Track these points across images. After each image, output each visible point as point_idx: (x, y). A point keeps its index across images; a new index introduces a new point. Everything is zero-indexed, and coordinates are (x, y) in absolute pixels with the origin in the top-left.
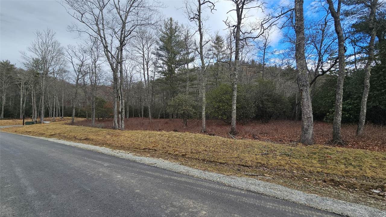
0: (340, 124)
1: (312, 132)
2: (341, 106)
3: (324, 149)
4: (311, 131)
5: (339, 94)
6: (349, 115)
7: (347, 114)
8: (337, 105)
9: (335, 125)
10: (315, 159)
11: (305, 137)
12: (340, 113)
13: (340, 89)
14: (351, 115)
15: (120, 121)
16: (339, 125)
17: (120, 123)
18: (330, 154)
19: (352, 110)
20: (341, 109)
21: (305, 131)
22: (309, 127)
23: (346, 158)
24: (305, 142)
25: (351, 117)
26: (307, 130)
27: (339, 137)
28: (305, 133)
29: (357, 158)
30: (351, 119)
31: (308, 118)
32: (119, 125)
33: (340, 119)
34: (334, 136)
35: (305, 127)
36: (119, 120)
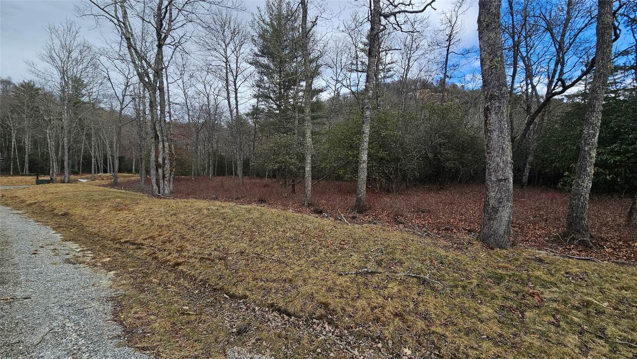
0: (587, 196)
1: (507, 215)
2: (594, 155)
3: (533, 264)
4: (505, 214)
5: (591, 124)
6: (613, 176)
7: (609, 175)
8: (585, 151)
9: (575, 200)
10: (492, 299)
11: (490, 228)
12: (591, 170)
13: (594, 111)
14: (617, 177)
15: (161, 181)
16: (585, 199)
17: (161, 185)
18: (543, 286)
19: (621, 166)
20: (593, 161)
21: (491, 213)
22: (500, 203)
23: (588, 304)
24: (488, 241)
25: (619, 180)
26: (496, 210)
27: (582, 227)
28: (489, 219)
29: (624, 304)
30: (617, 185)
31: (501, 180)
32: (159, 187)
33: (588, 184)
34: (570, 225)
35: (492, 202)
36: (159, 180)
